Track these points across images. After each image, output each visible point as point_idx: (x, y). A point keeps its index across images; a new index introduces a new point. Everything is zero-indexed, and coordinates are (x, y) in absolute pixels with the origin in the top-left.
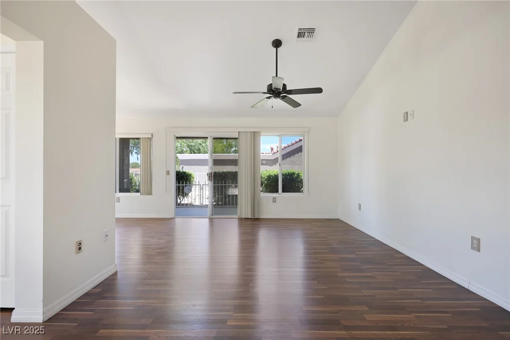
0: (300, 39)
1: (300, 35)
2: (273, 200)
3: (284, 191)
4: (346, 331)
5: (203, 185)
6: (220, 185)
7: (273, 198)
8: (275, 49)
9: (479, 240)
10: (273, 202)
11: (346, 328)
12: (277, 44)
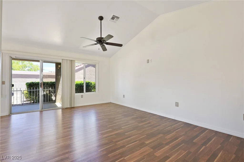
0: (112, 20)
1: (113, 18)
2: (81, 96)
3: (86, 92)
4: (168, 145)
5: (24, 91)
6: (32, 90)
7: (81, 95)
8: (100, 21)
9: (178, 103)
10: (82, 97)
11: (167, 144)
12: (101, 18)
